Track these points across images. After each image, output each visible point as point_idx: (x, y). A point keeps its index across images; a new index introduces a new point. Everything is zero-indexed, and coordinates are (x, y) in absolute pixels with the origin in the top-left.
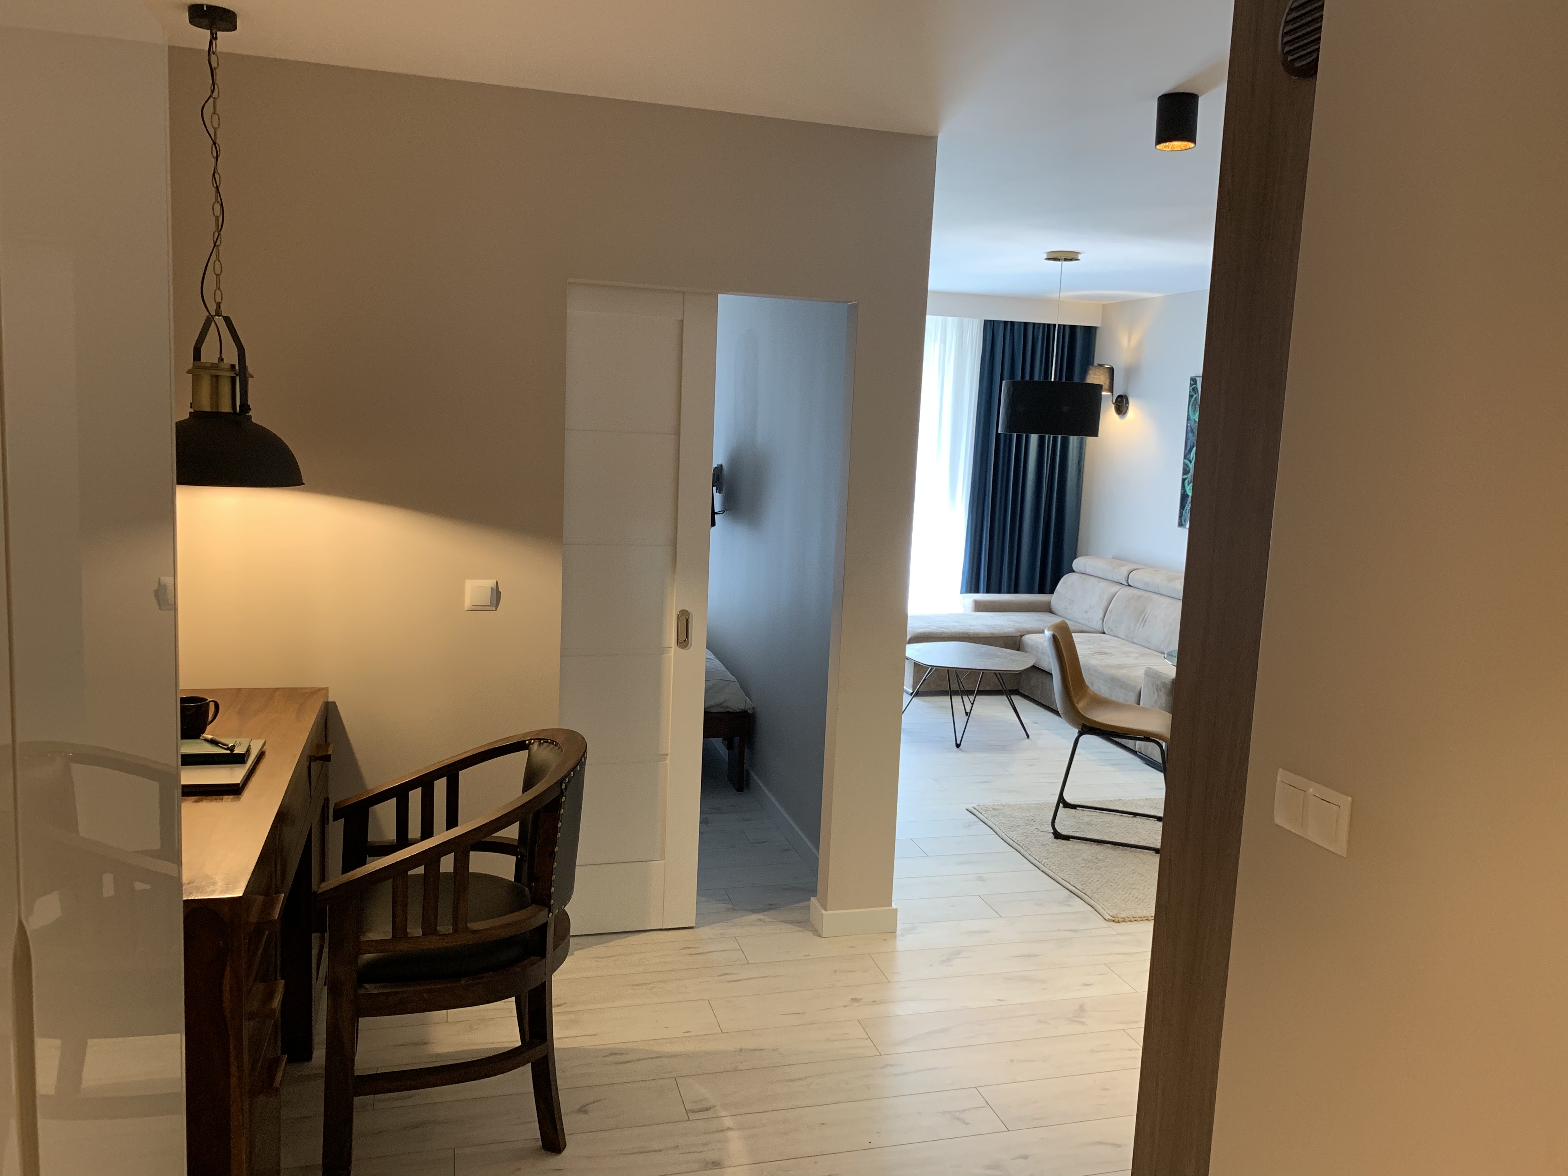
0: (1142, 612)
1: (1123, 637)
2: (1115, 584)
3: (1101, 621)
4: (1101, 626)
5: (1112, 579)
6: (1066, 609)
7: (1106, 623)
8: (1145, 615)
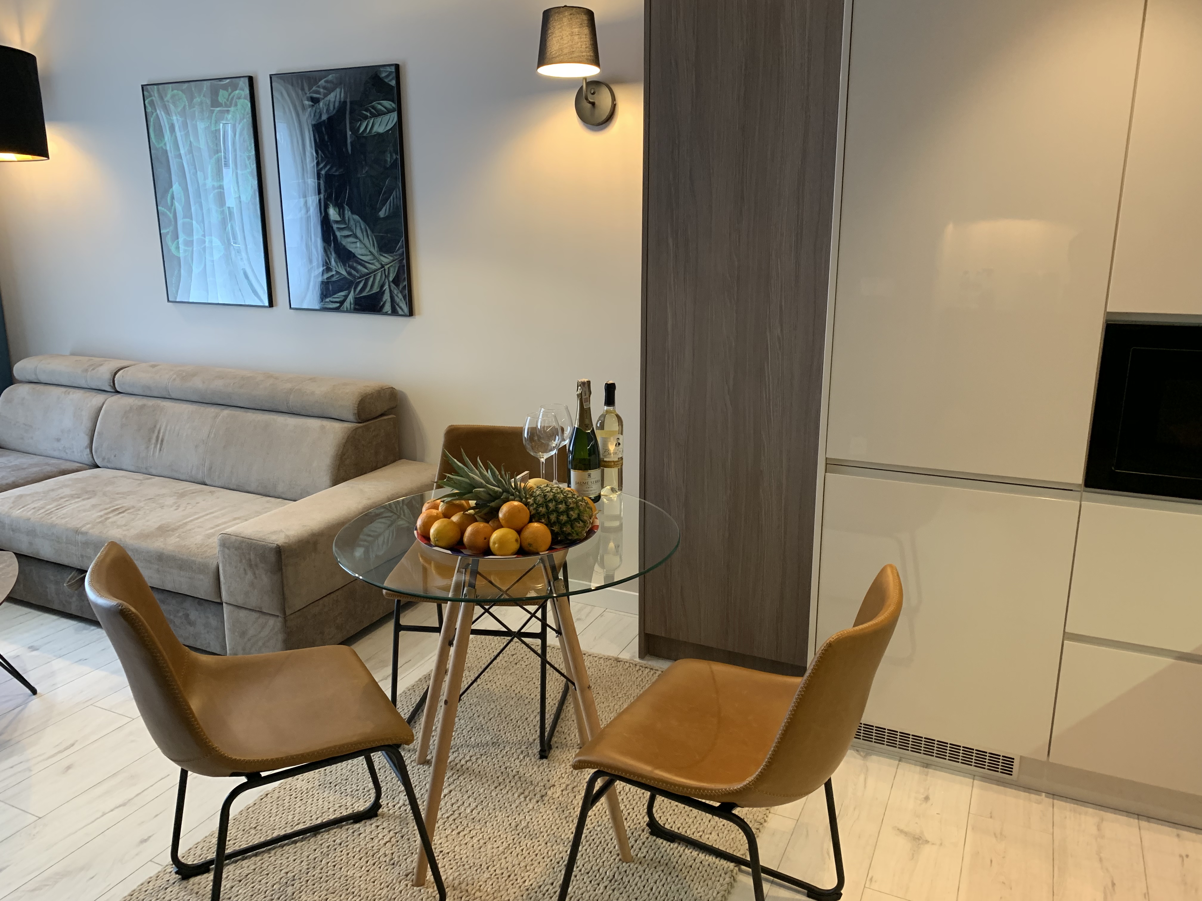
0: (152, 430)
1: (132, 468)
2: (93, 393)
3: (88, 450)
4: (90, 456)
5: (87, 386)
6: (22, 439)
7: (96, 452)
8: (159, 433)
